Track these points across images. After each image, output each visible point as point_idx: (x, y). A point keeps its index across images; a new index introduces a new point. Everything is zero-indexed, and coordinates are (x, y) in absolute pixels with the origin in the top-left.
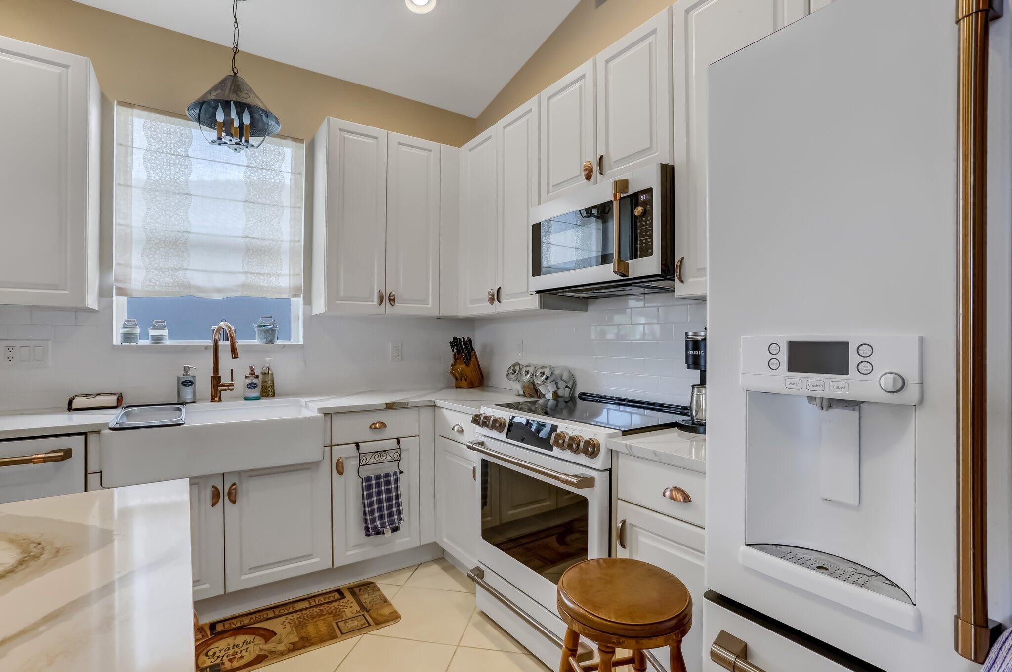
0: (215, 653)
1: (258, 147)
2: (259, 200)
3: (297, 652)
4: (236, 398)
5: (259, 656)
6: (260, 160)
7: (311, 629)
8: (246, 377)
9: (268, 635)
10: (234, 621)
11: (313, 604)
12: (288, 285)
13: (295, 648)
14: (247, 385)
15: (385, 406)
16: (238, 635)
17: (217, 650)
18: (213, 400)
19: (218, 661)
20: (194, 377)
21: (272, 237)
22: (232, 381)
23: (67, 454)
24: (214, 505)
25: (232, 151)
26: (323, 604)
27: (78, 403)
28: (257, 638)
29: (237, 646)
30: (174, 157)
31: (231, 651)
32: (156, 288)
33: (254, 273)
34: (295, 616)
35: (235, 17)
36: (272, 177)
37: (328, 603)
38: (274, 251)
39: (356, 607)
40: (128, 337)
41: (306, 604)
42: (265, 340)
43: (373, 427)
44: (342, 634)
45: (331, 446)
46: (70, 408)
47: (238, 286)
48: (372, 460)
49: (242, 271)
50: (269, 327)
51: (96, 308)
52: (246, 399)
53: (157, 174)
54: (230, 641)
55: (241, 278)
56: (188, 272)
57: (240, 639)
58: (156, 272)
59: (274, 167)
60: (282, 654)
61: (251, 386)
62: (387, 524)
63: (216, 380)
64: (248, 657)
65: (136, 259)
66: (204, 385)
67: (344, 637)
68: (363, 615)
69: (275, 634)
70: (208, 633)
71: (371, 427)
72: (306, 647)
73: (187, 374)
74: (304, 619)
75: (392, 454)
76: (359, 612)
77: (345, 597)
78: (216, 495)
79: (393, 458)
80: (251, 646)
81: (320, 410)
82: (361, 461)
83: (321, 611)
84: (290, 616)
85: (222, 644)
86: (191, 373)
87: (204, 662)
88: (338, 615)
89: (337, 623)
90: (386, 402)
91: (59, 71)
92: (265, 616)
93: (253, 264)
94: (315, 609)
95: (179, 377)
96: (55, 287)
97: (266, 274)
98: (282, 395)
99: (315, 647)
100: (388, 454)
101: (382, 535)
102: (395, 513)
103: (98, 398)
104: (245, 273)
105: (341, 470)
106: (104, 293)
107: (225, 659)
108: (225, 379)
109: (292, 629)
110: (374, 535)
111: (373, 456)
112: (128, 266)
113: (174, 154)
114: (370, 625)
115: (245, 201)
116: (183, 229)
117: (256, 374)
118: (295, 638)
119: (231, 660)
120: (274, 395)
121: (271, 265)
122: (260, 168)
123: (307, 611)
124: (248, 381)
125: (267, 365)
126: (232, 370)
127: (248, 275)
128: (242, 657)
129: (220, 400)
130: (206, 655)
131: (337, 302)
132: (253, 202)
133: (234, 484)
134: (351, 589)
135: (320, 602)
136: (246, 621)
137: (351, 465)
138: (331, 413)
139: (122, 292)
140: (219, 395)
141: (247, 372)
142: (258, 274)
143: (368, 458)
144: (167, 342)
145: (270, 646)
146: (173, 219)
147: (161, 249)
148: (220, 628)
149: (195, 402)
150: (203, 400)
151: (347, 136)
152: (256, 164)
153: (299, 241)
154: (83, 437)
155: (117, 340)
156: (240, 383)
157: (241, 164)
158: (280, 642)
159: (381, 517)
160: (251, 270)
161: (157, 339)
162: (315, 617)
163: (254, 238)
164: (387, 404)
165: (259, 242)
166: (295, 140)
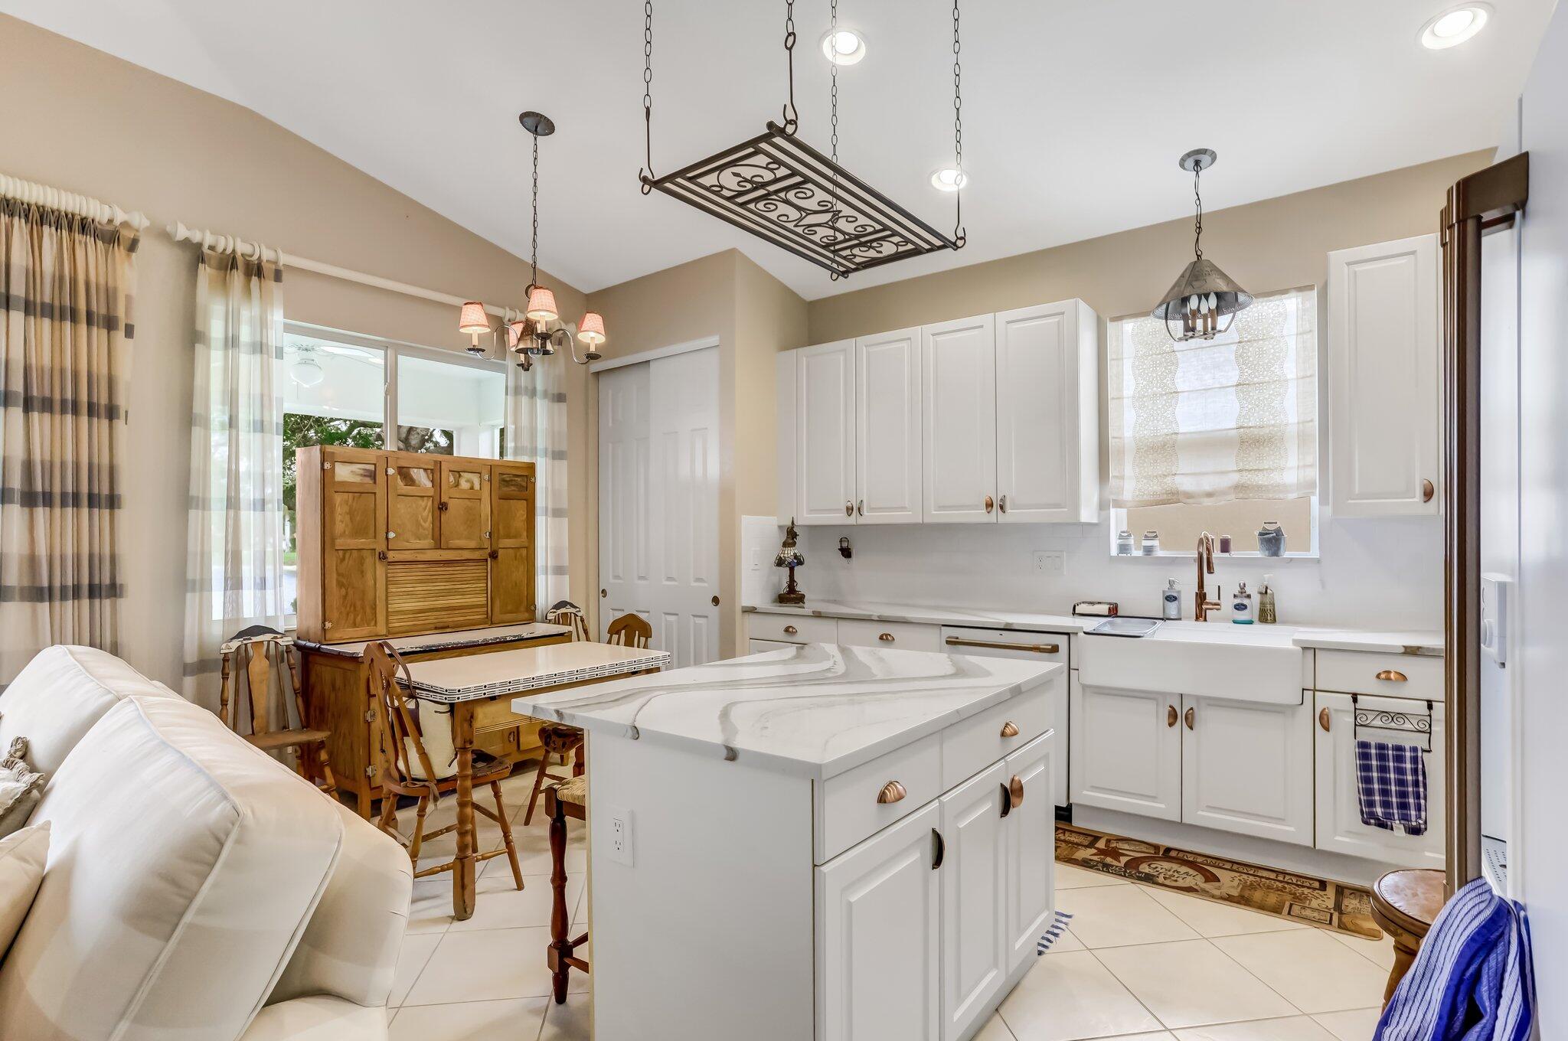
0: (1156, 868)
1: (1226, 330)
2: (1255, 380)
3: (1229, 903)
4: (1224, 620)
5: (1191, 887)
6: (1255, 330)
7: (1258, 895)
8: (1235, 596)
9: (1211, 878)
10: (1189, 855)
11: (1279, 878)
12: (1295, 481)
13: (1229, 899)
14: (1235, 606)
15: (1403, 650)
16: (1185, 866)
17: (1160, 867)
18: (1197, 619)
19: (1155, 874)
20: (1179, 592)
21: (1273, 422)
22: (1219, 598)
23: (1055, 649)
24: (1171, 725)
25: (1203, 340)
26: (1293, 884)
27: (1082, 609)
28: (1200, 875)
29: (1178, 872)
30: (1159, 356)
31: (1171, 873)
32: (1145, 497)
33: (1251, 470)
34: (1252, 878)
35: (1197, 195)
36: (1271, 347)
37: (1298, 885)
38: (1276, 439)
39: (1331, 904)
40: (1123, 548)
41: (1273, 876)
42: (1267, 553)
43: (1383, 676)
44: (1289, 913)
45: (1315, 690)
46: (1074, 613)
47: (1230, 487)
48: (1377, 722)
49: (1236, 469)
50: (1272, 535)
51: (1095, 521)
52: (1235, 622)
53: (1144, 380)
54: (1175, 866)
55: (1235, 478)
56: (1176, 477)
57: (1184, 869)
58: (1145, 481)
59: (1272, 333)
60: (1213, 897)
61: (1240, 607)
62: (1396, 817)
63: (1201, 597)
64: (1181, 883)
65: (1129, 470)
66: (1189, 602)
67: (1289, 917)
68: (1331, 914)
69: (1219, 881)
70: (1161, 853)
71: (1378, 676)
72: (1240, 904)
73: (1172, 588)
74: (1259, 885)
75: (1415, 722)
76: (1330, 909)
77: (1325, 890)
78: (1173, 716)
79: (1418, 728)
80: (1189, 878)
81: (1295, 642)
82: (1358, 719)
83: (1285, 888)
84: (1245, 876)
85: (1166, 865)
86: (1176, 587)
87: (1144, 868)
88: (1301, 900)
89: (1291, 905)
90: (1404, 644)
91: (1057, 320)
92: (1221, 865)
93: (1250, 459)
94: (1277, 883)
95: (1164, 592)
96: (1057, 506)
97: (1267, 469)
98: (1284, 622)
99: (1251, 909)
100: (1406, 719)
101: (1389, 831)
102: (1412, 807)
103: (1097, 606)
104: (1240, 471)
105: (1325, 724)
106: (1103, 506)
107: (1162, 876)
108: (1211, 597)
109: (1238, 885)
110: (1375, 825)
111: (1379, 717)
112: (1122, 478)
113: (1160, 354)
114: (1330, 923)
115: (1237, 385)
116: (1171, 431)
117: (1247, 593)
118: (1235, 893)
119: (1165, 878)
120: (1274, 621)
121: (1273, 457)
122: (1254, 340)
123: (1268, 881)
124: (1238, 601)
125: (1266, 583)
126: (1219, 587)
127: (1244, 473)
128: (1176, 881)
129: (1205, 620)
130: (1149, 865)
131: (1350, 501)
132: (1248, 384)
133: (1192, 709)
134: (1340, 890)
135: (1290, 881)
136: (1200, 860)
137: (1343, 722)
138: (1315, 649)
139: (1118, 504)
140: (1203, 615)
141: (1237, 591)
142: (1255, 470)
143: (1370, 717)
144: (1160, 553)
145: (1208, 886)
146: (1160, 423)
147: (1150, 456)
148: (1173, 854)
149: (1180, 619)
150: (1188, 618)
151: (1358, 268)
152: (1249, 337)
153: (1312, 421)
154: (1066, 637)
155: (1114, 551)
156: (1228, 602)
157: (1229, 342)
158: (1219, 888)
159: (1386, 804)
160: (1247, 467)
161: (1148, 550)
162: (1272, 889)
163: (1250, 427)
164: (1405, 647)
165: (1256, 431)
166: (1300, 289)
